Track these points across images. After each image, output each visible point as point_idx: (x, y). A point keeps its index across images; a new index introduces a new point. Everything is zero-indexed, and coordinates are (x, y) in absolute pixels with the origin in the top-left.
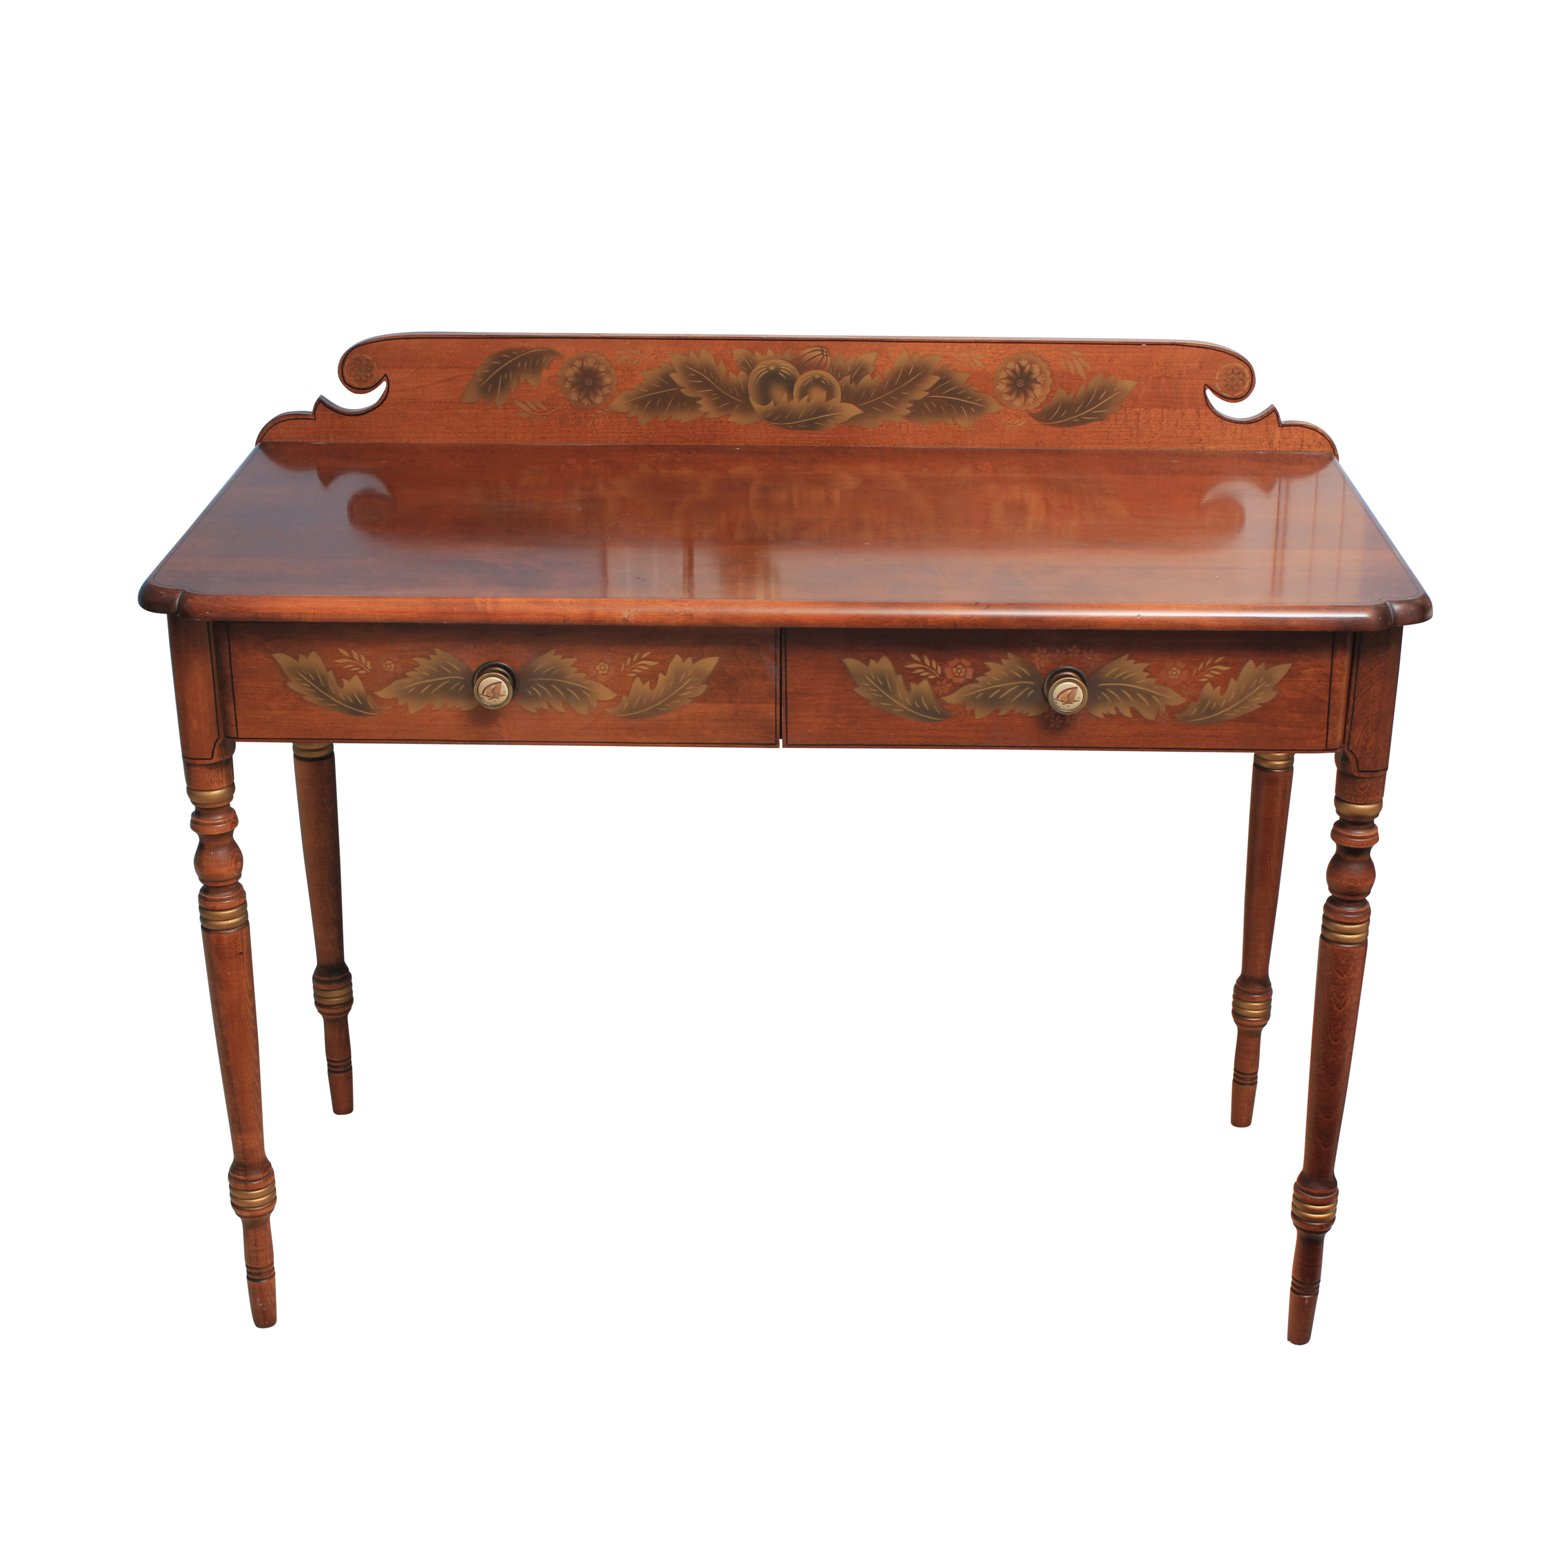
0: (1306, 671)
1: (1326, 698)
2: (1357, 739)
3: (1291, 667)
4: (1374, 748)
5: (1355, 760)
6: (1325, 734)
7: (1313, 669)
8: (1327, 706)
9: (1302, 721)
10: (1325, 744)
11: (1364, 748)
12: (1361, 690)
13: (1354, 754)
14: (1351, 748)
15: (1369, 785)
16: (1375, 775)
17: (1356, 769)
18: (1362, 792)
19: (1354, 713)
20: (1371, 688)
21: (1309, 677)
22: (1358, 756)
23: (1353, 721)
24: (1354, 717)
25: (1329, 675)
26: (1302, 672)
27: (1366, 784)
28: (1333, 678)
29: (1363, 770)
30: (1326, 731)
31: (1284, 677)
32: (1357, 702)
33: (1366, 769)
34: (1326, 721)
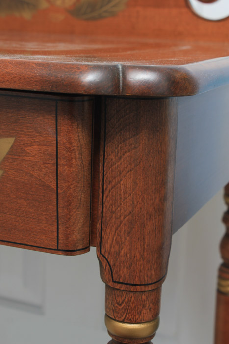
0: (30, 148)
1: (54, 186)
2: (109, 242)
3: (14, 142)
4: (129, 255)
5: (108, 266)
6: (56, 231)
7: (37, 147)
8: (55, 195)
9: (30, 210)
10: (56, 242)
11: (118, 253)
12: (110, 182)
13: (107, 260)
14: (103, 252)
15: (126, 300)
16: (132, 288)
17: (111, 278)
18: (119, 307)
19: (104, 210)
20: (121, 180)
21: (34, 156)
22: (111, 263)
23: (104, 220)
24: (104, 215)
25: (55, 156)
26: (26, 149)
27: (123, 298)
28: (59, 160)
29: (117, 280)
30: (56, 226)
31: (8, 154)
32: (107, 197)
33: (121, 280)
34: (56, 214)
